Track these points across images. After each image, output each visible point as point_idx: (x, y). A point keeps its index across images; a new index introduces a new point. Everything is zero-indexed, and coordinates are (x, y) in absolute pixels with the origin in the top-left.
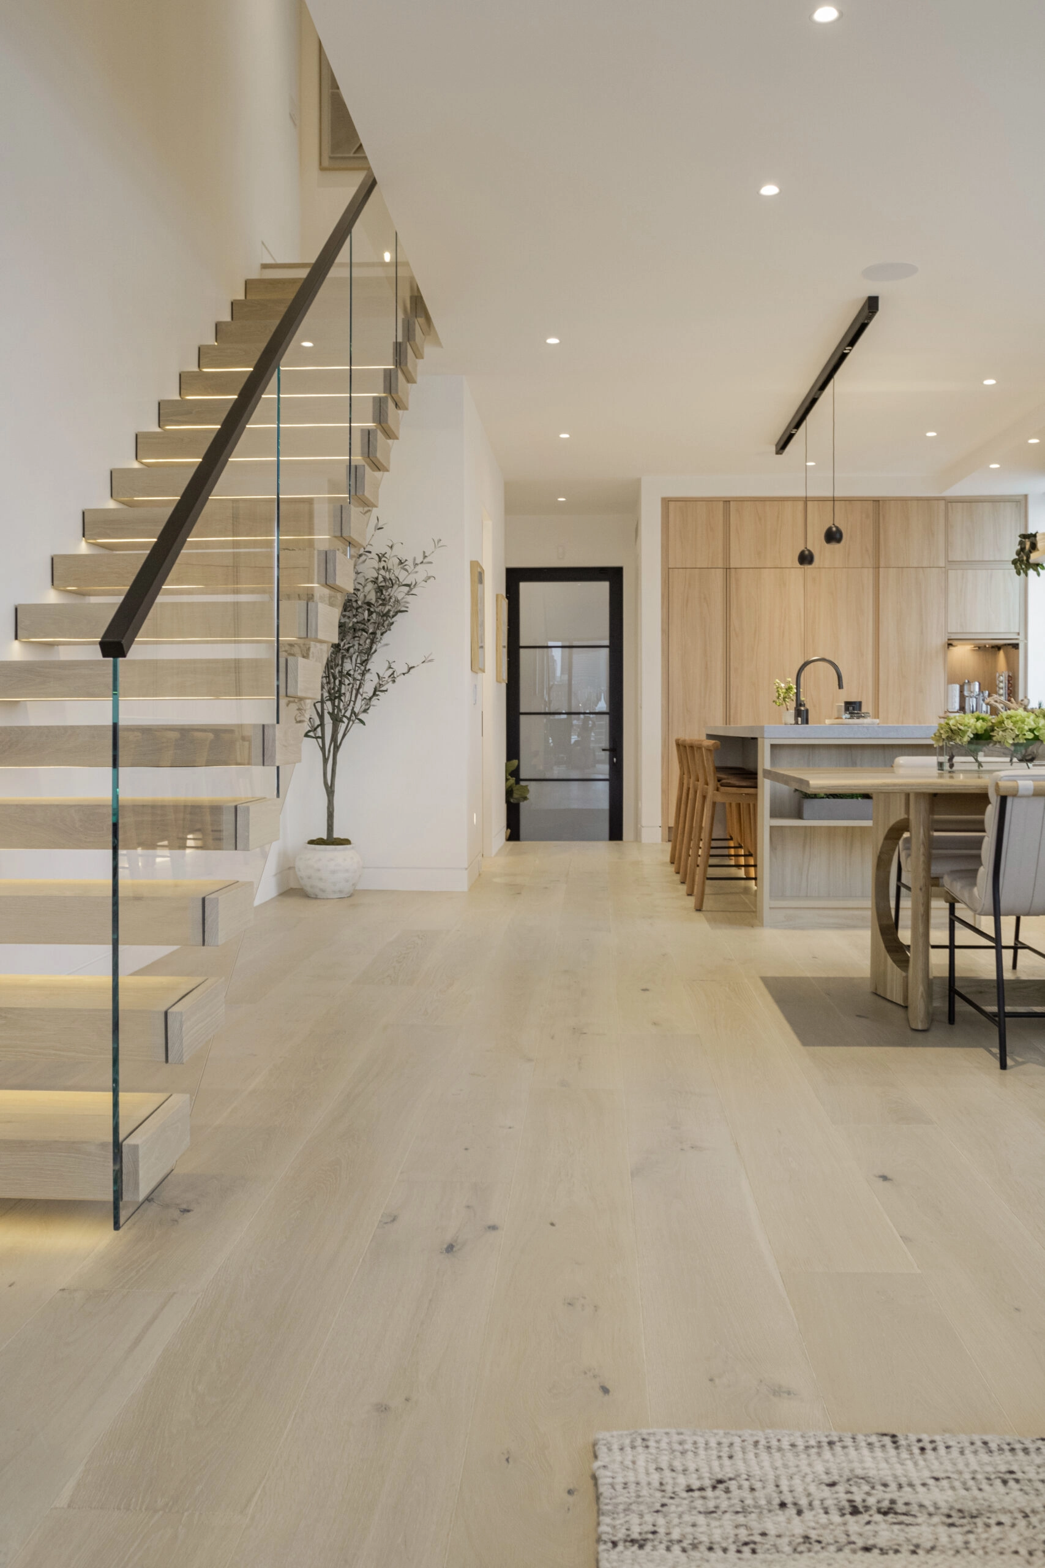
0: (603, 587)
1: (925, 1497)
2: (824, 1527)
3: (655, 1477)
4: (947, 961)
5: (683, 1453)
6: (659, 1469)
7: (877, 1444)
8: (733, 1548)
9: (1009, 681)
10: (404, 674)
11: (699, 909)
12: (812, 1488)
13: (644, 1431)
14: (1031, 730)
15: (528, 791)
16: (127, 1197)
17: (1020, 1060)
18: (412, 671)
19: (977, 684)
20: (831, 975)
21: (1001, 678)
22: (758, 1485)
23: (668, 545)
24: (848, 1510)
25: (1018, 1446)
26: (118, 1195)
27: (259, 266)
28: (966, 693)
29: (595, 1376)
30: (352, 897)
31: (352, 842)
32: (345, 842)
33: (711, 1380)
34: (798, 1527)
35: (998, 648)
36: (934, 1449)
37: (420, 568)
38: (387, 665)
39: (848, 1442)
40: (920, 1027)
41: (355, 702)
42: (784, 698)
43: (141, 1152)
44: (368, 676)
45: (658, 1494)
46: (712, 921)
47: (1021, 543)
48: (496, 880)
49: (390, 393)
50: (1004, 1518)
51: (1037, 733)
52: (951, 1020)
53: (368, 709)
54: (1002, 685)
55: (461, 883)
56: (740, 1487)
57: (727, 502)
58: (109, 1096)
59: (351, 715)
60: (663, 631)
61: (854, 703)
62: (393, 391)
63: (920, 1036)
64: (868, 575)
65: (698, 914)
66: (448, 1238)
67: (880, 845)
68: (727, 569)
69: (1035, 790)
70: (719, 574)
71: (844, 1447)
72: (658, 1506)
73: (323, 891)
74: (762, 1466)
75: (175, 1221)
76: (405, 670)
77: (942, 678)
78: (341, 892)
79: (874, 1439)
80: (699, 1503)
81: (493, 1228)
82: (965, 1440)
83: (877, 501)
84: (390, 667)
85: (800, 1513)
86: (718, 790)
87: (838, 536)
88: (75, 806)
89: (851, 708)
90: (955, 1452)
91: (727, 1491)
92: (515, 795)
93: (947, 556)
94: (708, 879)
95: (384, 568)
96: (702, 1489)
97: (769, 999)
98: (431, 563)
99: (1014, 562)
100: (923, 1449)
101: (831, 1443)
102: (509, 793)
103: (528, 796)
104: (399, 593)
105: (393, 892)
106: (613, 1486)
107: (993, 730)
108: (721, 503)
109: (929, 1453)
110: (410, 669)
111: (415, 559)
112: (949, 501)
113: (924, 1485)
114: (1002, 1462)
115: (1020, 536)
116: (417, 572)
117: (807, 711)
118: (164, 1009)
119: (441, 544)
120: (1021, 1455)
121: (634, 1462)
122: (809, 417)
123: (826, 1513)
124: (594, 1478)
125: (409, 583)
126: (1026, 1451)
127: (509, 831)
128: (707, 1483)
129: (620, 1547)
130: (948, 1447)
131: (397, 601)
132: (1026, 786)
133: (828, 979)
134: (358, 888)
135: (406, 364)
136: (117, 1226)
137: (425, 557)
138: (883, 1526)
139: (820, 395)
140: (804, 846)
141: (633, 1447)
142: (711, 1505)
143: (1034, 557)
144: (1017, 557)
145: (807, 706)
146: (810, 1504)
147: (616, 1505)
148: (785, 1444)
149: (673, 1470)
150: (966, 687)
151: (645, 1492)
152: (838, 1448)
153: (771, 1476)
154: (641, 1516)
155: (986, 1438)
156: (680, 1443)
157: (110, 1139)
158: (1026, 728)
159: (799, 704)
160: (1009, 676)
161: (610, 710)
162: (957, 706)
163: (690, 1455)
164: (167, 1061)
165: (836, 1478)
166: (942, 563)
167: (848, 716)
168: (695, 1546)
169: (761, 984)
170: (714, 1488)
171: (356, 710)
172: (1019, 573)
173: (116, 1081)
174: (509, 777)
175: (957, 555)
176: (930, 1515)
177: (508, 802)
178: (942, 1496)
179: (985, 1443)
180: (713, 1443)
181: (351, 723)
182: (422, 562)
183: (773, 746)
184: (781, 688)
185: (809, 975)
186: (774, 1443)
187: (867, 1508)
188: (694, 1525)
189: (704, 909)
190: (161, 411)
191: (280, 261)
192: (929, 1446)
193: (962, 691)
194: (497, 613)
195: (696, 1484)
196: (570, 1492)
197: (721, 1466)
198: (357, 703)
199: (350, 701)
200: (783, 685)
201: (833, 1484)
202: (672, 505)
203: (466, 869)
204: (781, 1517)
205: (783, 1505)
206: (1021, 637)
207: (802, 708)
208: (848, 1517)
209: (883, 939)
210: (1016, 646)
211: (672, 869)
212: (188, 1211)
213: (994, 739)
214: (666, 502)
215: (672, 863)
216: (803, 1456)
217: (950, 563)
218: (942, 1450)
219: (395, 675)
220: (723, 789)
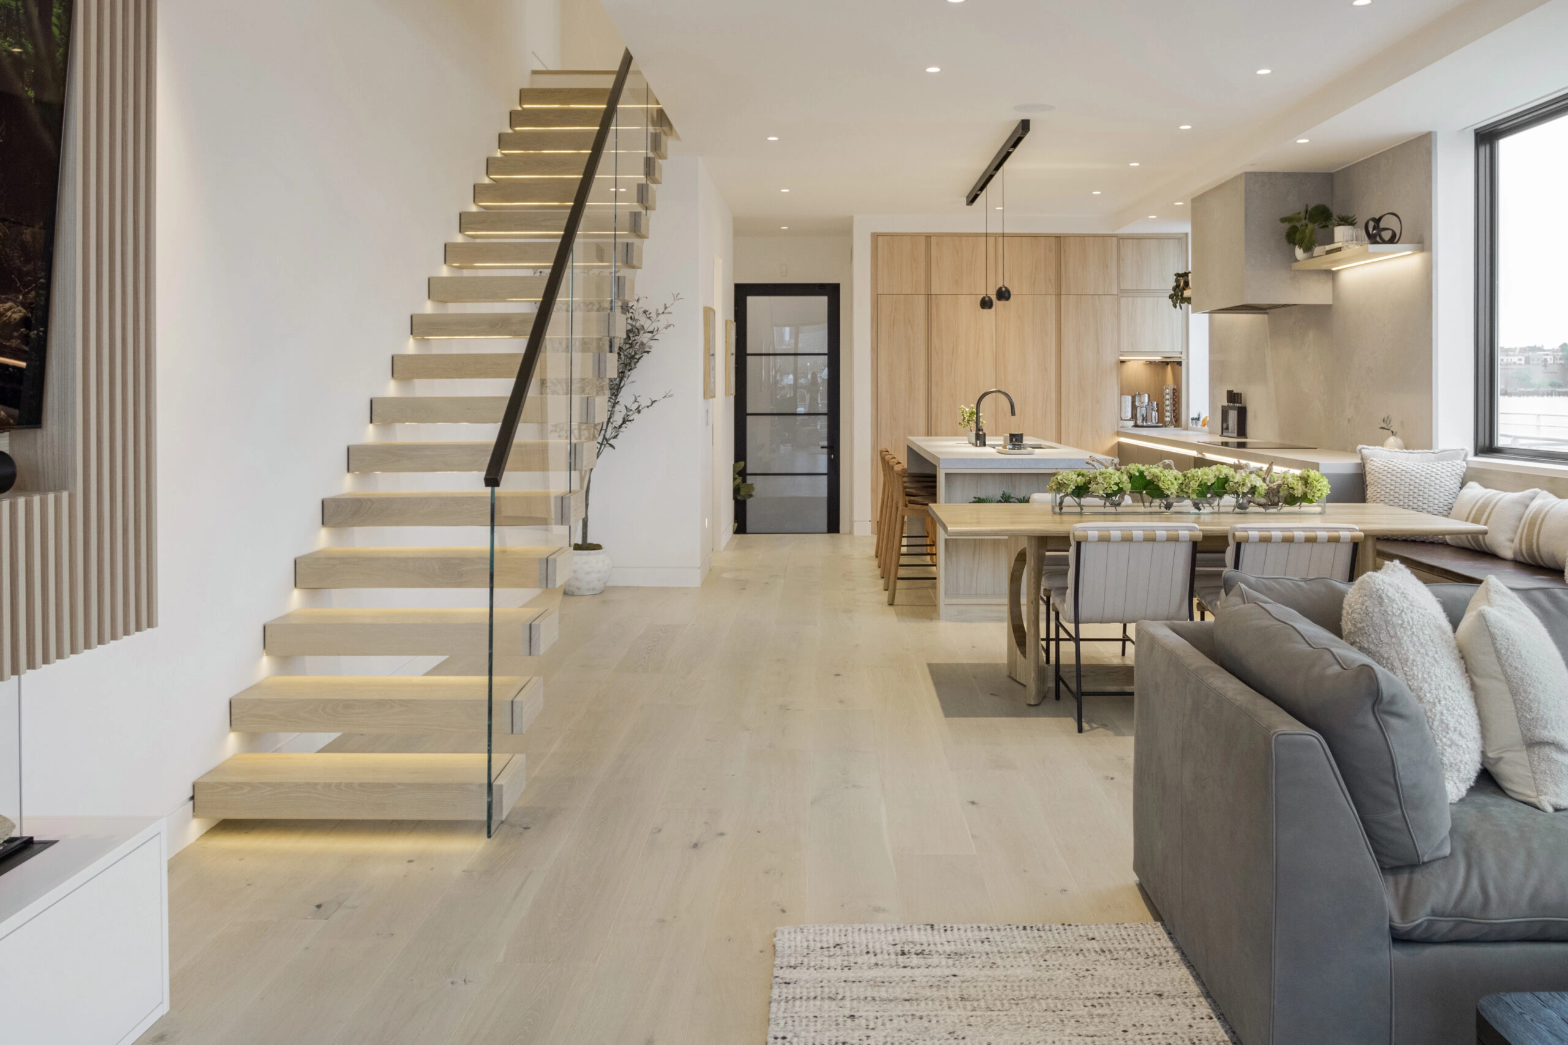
0: (823, 301)
1: (940, 948)
2: (886, 960)
3: (805, 944)
4: (1074, 650)
5: (821, 934)
6: (808, 941)
7: (923, 929)
8: (839, 968)
9: (1174, 393)
10: (648, 407)
11: (891, 604)
12: (885, 947)
13: (802, 926)
14: (1117, 484)
15: (753, 489)
16: (495, 817)
17: (1095, 726)
18: (654, 404)
19: (1147, 395)
20: (982, 662)
21: (1167, 391)
22: (857, 946)
23: (877, 275)
24: (900, 953)
25: (995, 928)
26: (490, 816)
27: (530, 72)
28: (1137, 404)
29: (778, 905)
30: (604, 593)
31: (603, 546)
32: (597, 547)
33: (843, 906)
34: (873, 960)
35: (1167, 363)
36: (952, 930)
37: (661, 317)
38: (633, 399)
39: (908, 928)
40: (1032, 703)
41: (606, 431)
42: (968, 421)
43: (504, 789)
44: (617, 407)
45: (806, 950)
46: (901, 615)
47: (1177, 281)
48: (725, 575)
49: (642, 203)
50: (975, 955)
51: (1121, 486)
52: (1058, 697)
53: (617, 435)
54: (1167, 397)
55: (694, 580)
56: (848, 947)
57: (928, 237)
58: (486, 756)
59: (603, 441)
60: (872, 349)
61: (1017, 435)
62: (644, 201)
63: (1032, 709)
64: (1051, 301)
65: (891, 608)
66: (694, 841)
67: (1012, 566)
68: (929, 295)
69: (1099, 537)
70: (922, 300)
71: (905, 930)
72: (805, 954)
73: (579, 589)
74: (861, 939)
75: (521, 834)
76: (649, 404)
77: (1116, 391)
78: (594, 589)
79: (922, 927)
80: (826, 953)
81: (722, 834)
82: (968, 926)
83: (1058, 238)
84: (636, 401)
85: (875, 955)
86: (906, 506)
87: (1007, 295)
88: (435, 558)
89: (1014, 440)
90: (962, 931)
91: (841, 948)
92: (742, 493)
93: (1119, 285)
94: (899, 579)
95: (631, 317)
96: (828, 948)
97: (930, 681)
98: (671, 313)
99: (1171, 297)
100: (946, 930)
101: (898, 929)
102: (737, 491)
103: (753, 493)
104: (644, 338)
105: (638, 588)
106: (783, 947)
107: (1090, 483)
108: (923, 238)
109: (949, 932)
110: (653, 402)
111: (657, 310)
112: (1121, 238)
113: (941, 944)
114: (984, 935)
115: (1175, 275)
116: (659, 321)
117: (985, 435)
118: (511, 699)
119: (679, 297)
120: (995, 932)
121: (795, 938)
122: (989, 186)
123: (889, 955)
124: (774, 946)
125: (652, 330)
126: (999, 930)
127: (736, 524)
128: (832, 945)
129: (784, 969)
130: (959, 929)
131: (642, 344)
132: (1093, 534)
133: (978, 665)
134: (609, 584)
135: (654, 174)
136: (489, 836)
137: (666, 308)
138: (915, 959)
139: (995, 173)
140: (974, 553)
141: (795, 932)
142: (832, 953)
143: (1187, 293)
144: (1173, 292)
145: (985, 431)
146: (882, 952)
147: (784, 954)
148: (875, 930)
149: (815, 941)
150: (1137, 399)
151: (799, 949)
152: (902, 931)
153: (865, 942)
154: (796, 958)
155: (980, 925)
156: (820, 930)
157: (485, 781)
158: (1113, 483)
159: (978, 429)
160: (1174, 389)
161: (828, 411)
162: (1129, 415)
163: (825, 935)
164: (512, 733)
165: (897, 942)
166: (1115, 292)
167: (1011, 447)
168: (821, 968)
169: (927, 670)
170: (835, 947)
171: (608, 436)
172: (1175, 306)
173: (490, 745)
174: (737, 476)
175: (1128, 285)
176: (940, 955)
177: (735, 498)
178: (948, 948)
179: (979, 927)
180: (837, 930)
181: (603, 446)
182: (663, 313)
183: (947, 474)
184: (966, 412)
185: (965, 662)
186: (869, 929)
187: (909, 953)
188: (822, 961)
189: (896, 603)
190: (462, 221)
191: (551, 68)
192: (949, 929)
193: (1133, 402)
194: (726, 337)
195: (825, 945)
196: (761, 952)
197: (840, 939)
198: (608, 430)
199: (601, 429)
200: (967, 410)
201: (895, 945)
202: (880, 238)
203: (699, 568)
204: (866, 957)
205: (868, 953)
206: (1184, 356)
207: (981, 433)
208: (900, 957)
209: (1015, 636)
210: (1180, 363)
211: (875, 563)
212: (528, 828)
213: (1090, 490)
214: (875, 237)
215: (877, 557)
216: (883, 934)
217: (1123, 292)
218: (955, 930)
219: (640, 408)
220: (910, 505)
